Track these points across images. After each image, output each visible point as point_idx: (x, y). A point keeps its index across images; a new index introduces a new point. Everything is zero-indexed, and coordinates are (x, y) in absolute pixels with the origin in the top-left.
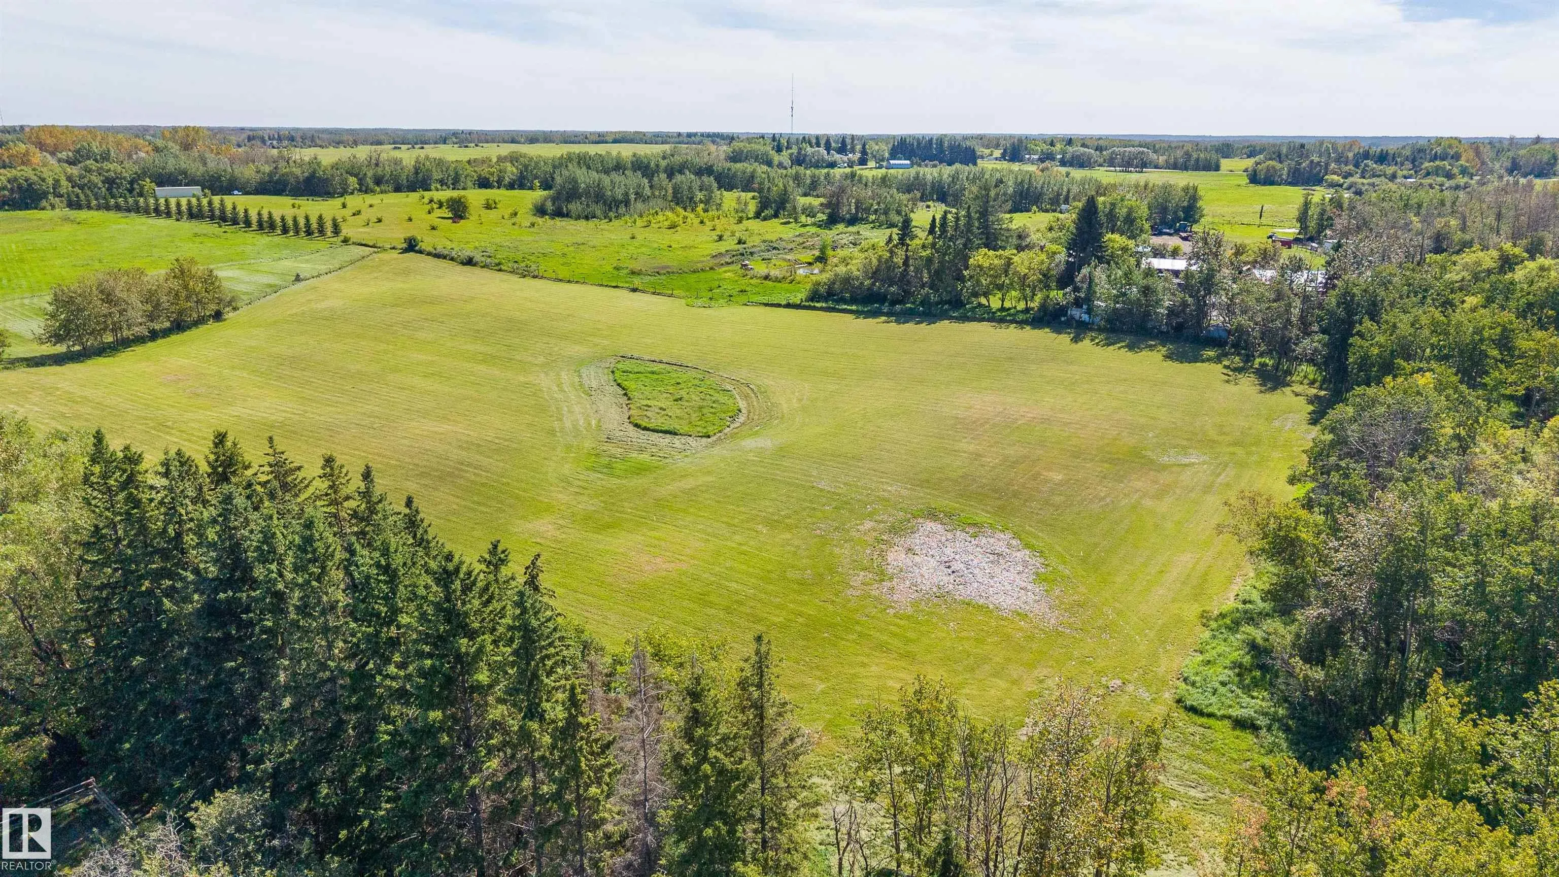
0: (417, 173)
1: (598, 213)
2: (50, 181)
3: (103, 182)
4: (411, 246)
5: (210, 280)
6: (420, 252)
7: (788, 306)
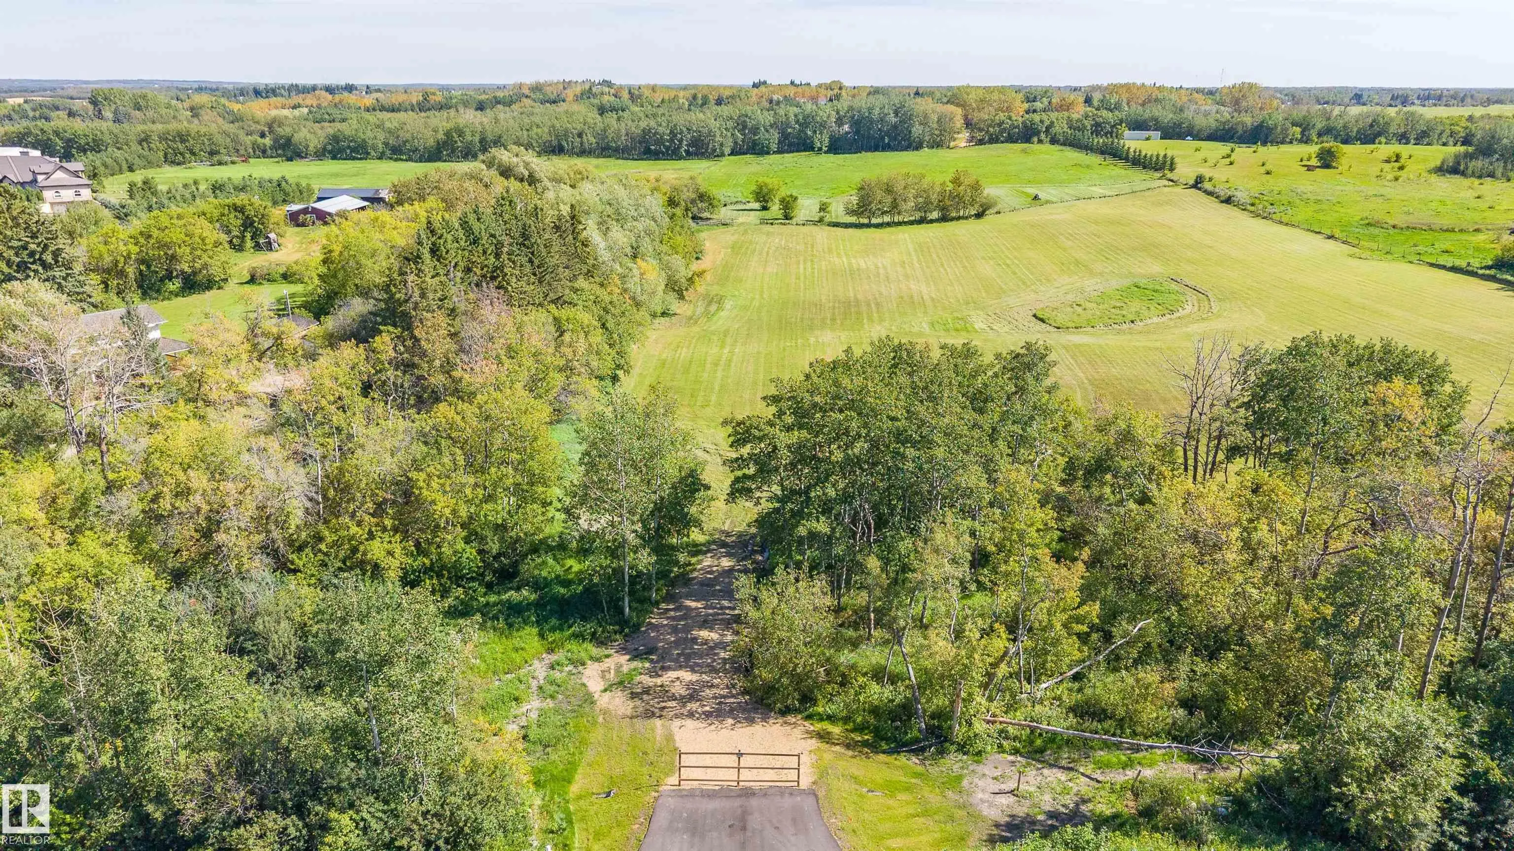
0: (1371, 126)
1: (1499, 173)
2: (1047, 123)
3: (1092, 126)
4: (1198, 184)
5: (976, 187)
6: (1200, 189)
7: (1454, 269)
